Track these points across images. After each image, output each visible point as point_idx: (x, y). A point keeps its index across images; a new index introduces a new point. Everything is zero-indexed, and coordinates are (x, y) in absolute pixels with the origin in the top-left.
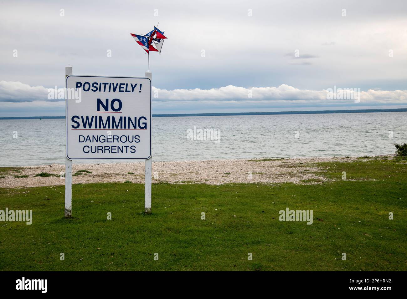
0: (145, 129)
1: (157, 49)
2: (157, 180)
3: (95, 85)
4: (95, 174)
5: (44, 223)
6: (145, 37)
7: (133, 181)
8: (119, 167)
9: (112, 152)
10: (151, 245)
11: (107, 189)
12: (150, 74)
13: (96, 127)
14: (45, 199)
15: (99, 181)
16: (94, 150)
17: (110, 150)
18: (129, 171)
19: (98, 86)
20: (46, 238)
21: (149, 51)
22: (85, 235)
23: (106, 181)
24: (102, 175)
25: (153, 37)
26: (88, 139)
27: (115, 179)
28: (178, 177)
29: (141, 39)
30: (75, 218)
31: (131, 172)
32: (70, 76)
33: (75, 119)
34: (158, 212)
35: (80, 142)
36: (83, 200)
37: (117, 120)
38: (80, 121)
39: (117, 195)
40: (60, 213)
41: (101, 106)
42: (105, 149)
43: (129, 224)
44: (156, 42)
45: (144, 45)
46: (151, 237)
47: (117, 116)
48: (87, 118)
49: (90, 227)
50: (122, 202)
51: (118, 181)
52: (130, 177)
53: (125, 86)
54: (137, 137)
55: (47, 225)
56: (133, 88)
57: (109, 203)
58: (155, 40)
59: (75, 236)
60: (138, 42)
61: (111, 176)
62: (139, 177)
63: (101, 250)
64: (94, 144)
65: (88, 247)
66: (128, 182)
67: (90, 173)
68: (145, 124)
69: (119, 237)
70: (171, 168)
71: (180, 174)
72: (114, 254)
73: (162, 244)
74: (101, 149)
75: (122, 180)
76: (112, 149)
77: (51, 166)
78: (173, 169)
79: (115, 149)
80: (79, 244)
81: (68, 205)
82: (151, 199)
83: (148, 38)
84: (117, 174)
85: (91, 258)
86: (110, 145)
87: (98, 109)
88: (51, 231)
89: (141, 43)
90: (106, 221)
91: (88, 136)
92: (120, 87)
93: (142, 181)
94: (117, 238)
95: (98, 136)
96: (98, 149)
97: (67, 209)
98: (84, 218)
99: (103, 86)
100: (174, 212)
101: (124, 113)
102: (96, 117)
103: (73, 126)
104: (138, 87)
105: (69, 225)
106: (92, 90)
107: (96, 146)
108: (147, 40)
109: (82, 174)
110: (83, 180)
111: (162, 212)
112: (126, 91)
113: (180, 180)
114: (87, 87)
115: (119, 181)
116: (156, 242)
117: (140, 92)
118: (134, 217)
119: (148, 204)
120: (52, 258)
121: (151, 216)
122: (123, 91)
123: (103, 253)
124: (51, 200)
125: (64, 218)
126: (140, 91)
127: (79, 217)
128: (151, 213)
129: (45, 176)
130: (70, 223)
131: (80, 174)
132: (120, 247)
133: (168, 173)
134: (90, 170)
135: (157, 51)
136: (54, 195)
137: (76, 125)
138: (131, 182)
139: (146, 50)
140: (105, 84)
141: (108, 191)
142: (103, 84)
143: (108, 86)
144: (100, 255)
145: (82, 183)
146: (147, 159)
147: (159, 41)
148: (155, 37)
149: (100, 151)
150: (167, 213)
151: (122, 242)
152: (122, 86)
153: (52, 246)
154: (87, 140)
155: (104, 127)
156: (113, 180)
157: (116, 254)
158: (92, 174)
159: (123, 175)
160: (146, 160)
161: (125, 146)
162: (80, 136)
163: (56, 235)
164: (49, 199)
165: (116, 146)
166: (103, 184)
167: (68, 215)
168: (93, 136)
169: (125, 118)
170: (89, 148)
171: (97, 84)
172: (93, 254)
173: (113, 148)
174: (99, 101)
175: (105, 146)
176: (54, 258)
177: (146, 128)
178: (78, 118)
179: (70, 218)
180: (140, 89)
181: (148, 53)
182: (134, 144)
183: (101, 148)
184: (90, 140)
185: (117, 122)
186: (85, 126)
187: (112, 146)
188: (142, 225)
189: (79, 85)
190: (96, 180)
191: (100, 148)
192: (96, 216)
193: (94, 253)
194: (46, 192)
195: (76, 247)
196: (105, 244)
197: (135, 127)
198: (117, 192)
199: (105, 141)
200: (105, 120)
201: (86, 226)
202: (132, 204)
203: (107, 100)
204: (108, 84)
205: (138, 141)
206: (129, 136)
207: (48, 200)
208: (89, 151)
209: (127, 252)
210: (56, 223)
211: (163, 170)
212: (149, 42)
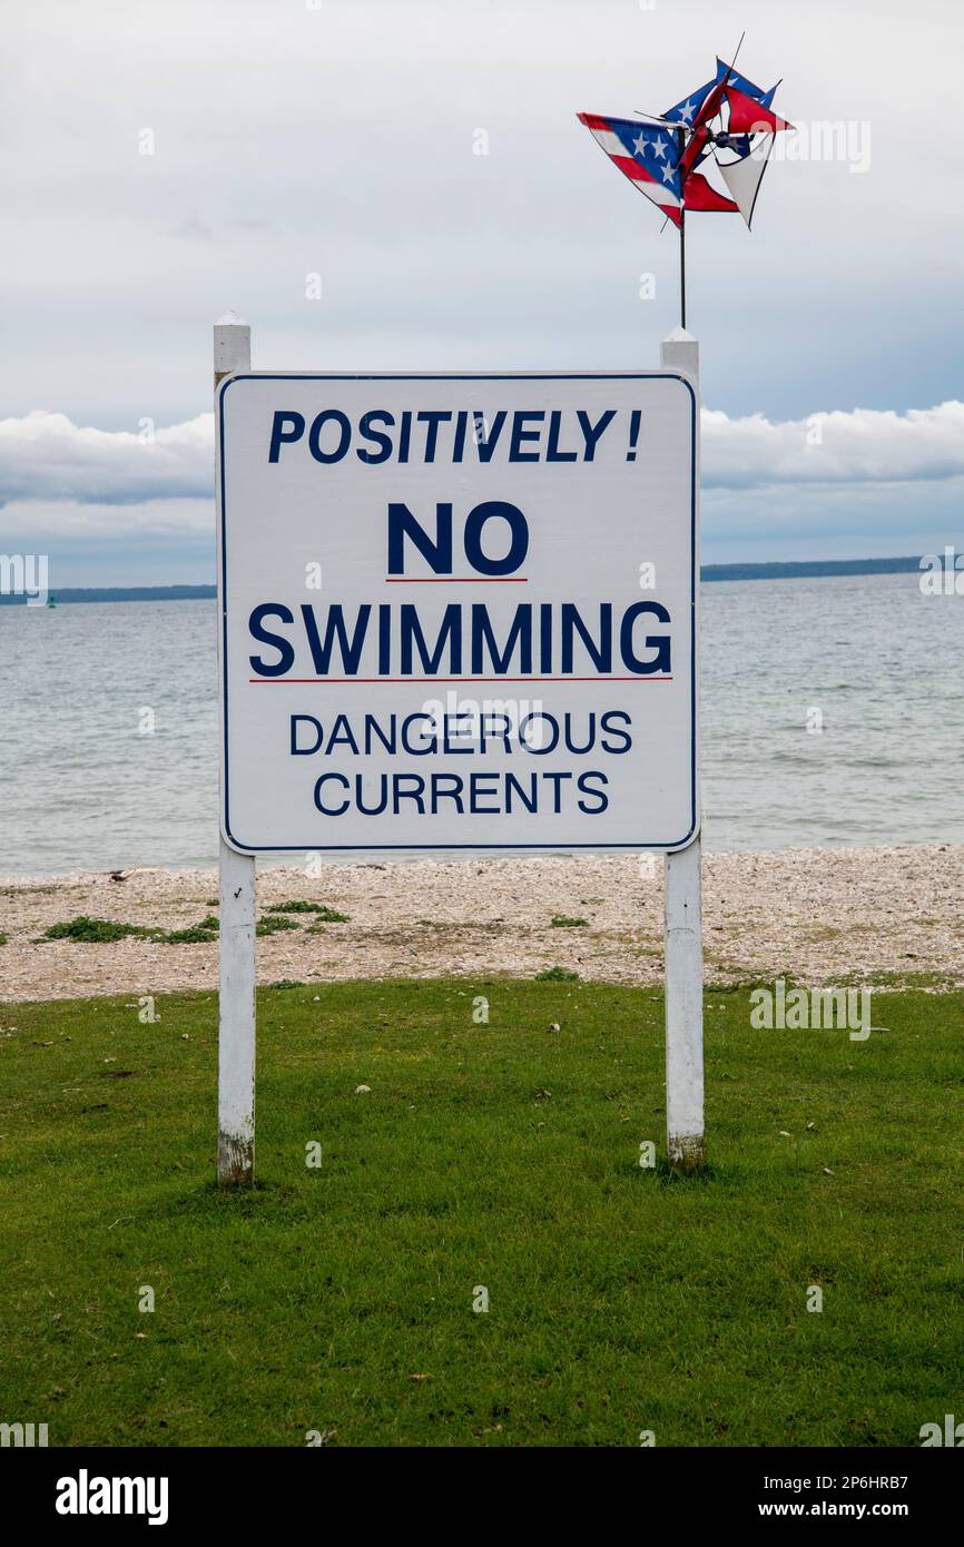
0: (659, 673)
1: (731, 199)
2: (726, 965)
3: (377, 426)
4: (368, 926)
5: (108, 1215)
6: (663, 130)
7: (586, 973)
8: (496, 886)
9: (474, 810)
10: (720, 1367)
11: (439, 1017)
12: (688, 351)
13: (384, 668)
14: (103, 1075)
15: (392, 967)
16: (372, 799)
17: (465, 795)
18: (556, 910)
19: (394, 433)
20: (125, 1302)
21: (688, 213)
22: (338, 1291)
23: (432, 966)
24: (407, 933)
25: (708, 124)
26: (342, 733)
27: (484, 959)
28: (847, 945)
29: (640, 145)
30: (277, 1186)
31: (569, 916)
32: (237, 378)
33: (271, 623)
34: (745, 1163)
35: (295, 751)
36: (314, 1083)
37: (501, 627)
38: (296, 634)
39: (500, 1055)
40: (192, 1156)
41: (409, 544)
42: (435, 793)
43: (581, 1234)
44: (728, 155)
45: (657, 178)
46: (713, 1315)
47: (502, 600)
48: (336, 613)
49: (363, 1244)
50: (533, 1094)
51: (503, 972)
52: (565, 943)
53: (543, 427)
54: (613, 722)
55: (125, 1223)
56: (592, 436)
57: (455, 1100)
58: (721, 144)
59: (280, 1297)
60: (618, 160)
61: (457, 941)
62: (615, 945)
63: (433, 1387)
64: (376, 765)
65: (358, 1362)
66: (556, 974)
67: (338, 918)
68: (663, 643)
69: (529, 1312)
70: (803, 894)
71: (858, 927)
72: (507, 1410)
73: (784, 1362)
74: (415, 795)
75: (520, 965)
76: (474, 792)
77: (121, 879)
78: (812, 895)
79: (494, 792)
80: (308, 1343)
81: (236, 1110)
82: (700, 1083)
83: (680, 131)
84: (489, 928)
85: (378, 1434)
86: (463, 767)
87: (396, 564)
88: (146, 1264)
89: (637, 168)
90: (446, 1207)
91: (342, 719)
92: (519, 435)
93: (643, 975)
94: (517, 1315)
95: (393, 717)
96: (397, 794)
97: (232, 1133)
98: (323, 1190)
99: (419, 430)
100: (841, 1167)
101: (540, 583)
102: (385, 611)
103: (256, 663)
104: (618, 430)
105: (244, 1227)
106: (362, 454)
107: (384, 778)
108: (676, 146)
109: (295, 926)
110: (302, 960)
111: (770, 1164)
112: (553, 455)
113: (860, 965)
114: (330, 437)
115: (506, 967)
116: (749, 1347)
117: (631, 457)
118: (607, 1191)
119: (686, 1112)
120: (163, 1424)
121: (706, 1184)
122: (534, 457)
123: (447, 1405)
124: (136, 1080)
125: (213, 1186)
126: (632, 450)
127: (297, 1181)
128: (706, 1169)
129: (96, 939)
130: (248, 1215)
131: (287, 927)
132: (542, 1371)
133: (787, 919)
134: (336, 899)
135: (730, 207)
136: (152, 1048)
137: (272, 656)
138: (574, 977)
139: (665, 208)
140: (433, 418)
141: (447, 1032)
142: (422, 416)
143: (447, 431)
144: (431, 1416)
145: (298, 979)
146: (674, 850)
147: (744, 151)
148: (718, 125)
149: (408, 804)
150: (795, 1170)
151: (548, 1343)
152: (527, 426)
153: (158, 1351)
154: (334, 740)
155: (431, 667)
156: (471, 965)
157: (518, 1414)
158: (352, 924)
159: (525, 933)
160: (670, 854)
161: (546, 776)
162: (294, 718)
163: (177, 1286)
164: (125, 1074)
165: (496, 776)
166: (417, 986)
167: (237, 1169)
168: (370, 720)
169: (546, 610)
170: (346, 785)
171: (389, 420)
172: (387, 1410)
173: (481, 784)
174: (400, 519)
175: (435, 777)
176: (171, 1423)
177: (667, 669)
178: (287, 617)
179: (249, 1187)
180: (633, 443)
181: (680, 222)
182: (597, 759)
183: (413, 785)
184: (350, 740)
185: (501, 637)
186: (322, 663)
187: (474, 777)
188: (656, 1239)
189: (288, 427)
190: (377, 963)
191: (408, 785)
192: (388, 1178)
193: (393, 1404)
194: (104, 1029)
195: (290, 1360)
196: (453, 1352)
197: (603, 663)
198: (497, 1037)
199: (433, 748)
200: (431, 627)
201: (340, 1234)
202: (587, 1107)
203: (444, 512)
204: (447, 416)
205: (619, 742)
206: (568, 716)
207: (121, 1080)
208: (346, 804)
209: (580, 1404)
210: (170, 1212)
211: (752, 901)
212: (684, 158)
